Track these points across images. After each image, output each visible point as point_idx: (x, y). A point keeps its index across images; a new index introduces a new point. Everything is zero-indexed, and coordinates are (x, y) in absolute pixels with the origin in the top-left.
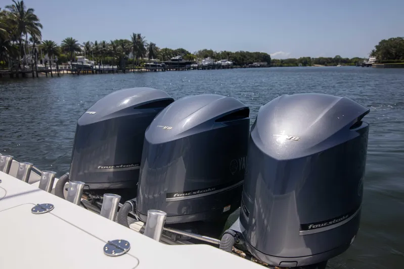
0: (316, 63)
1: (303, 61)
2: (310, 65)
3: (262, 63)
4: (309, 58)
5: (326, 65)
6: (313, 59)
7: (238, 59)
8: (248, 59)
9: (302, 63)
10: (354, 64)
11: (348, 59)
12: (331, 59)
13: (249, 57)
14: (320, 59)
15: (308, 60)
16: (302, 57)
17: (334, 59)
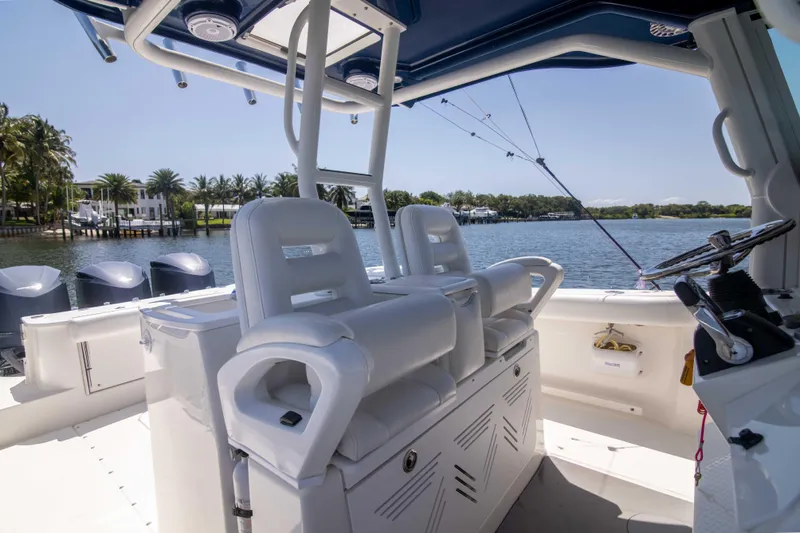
0: (663, 214)
1: (640, 211)
2: (653, 217)
3: (566, 214)
4: (651, 205)
5: (682, 217)
6: (657, 206)
7: (522, 206)
8: (540, 208)
9: (639, 214)
10: (733, 215)
11: (722, 207)
12: (690, 206)
13: (542, 204)
14: (670, 207)
15: (649, 209)
16: (638, 204)
17: (697, 206)
